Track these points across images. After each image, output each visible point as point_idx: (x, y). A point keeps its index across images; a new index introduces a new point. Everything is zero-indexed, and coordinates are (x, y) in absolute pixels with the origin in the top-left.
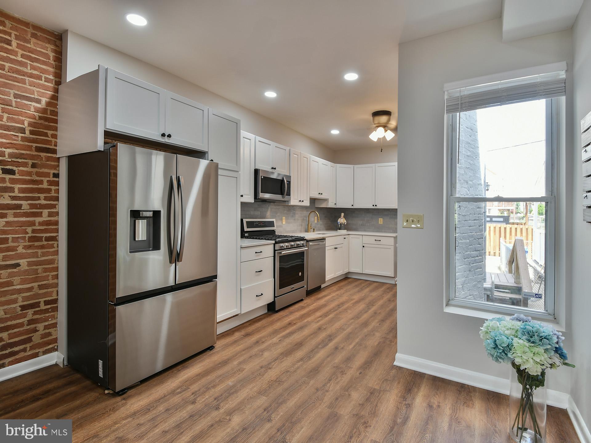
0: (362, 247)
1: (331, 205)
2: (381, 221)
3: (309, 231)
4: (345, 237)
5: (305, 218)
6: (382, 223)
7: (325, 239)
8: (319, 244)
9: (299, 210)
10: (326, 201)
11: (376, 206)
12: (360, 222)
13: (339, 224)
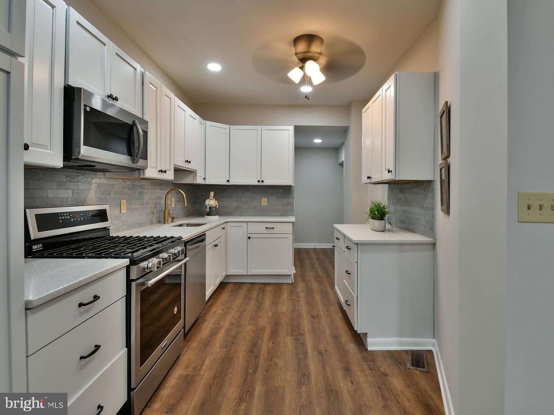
0: (246, 238)
1: (199, 181)
2: (264, 201)
3: (166, 221)
4: (223, 226)
5: (158, 201)
6: (266, 204)
7: (204, 235)
8: (198, 247)
9: (150, 187)
10: (193, 174)
11: (263, 181)
12: (235, 204)
13: (208, 207)
